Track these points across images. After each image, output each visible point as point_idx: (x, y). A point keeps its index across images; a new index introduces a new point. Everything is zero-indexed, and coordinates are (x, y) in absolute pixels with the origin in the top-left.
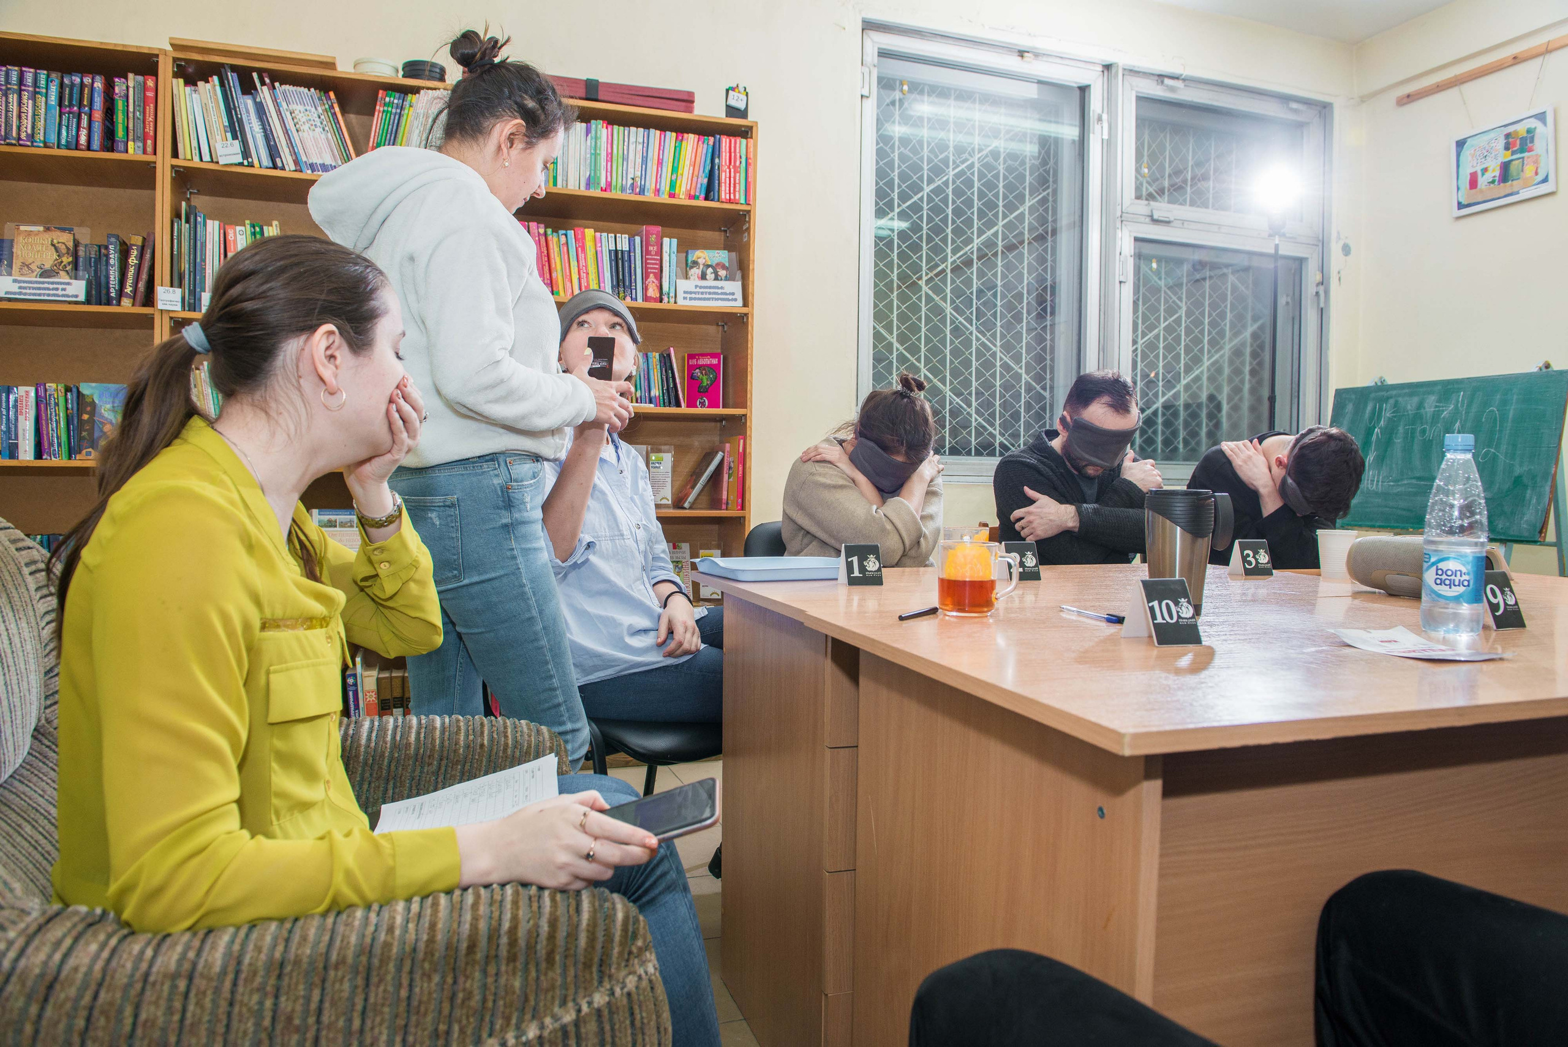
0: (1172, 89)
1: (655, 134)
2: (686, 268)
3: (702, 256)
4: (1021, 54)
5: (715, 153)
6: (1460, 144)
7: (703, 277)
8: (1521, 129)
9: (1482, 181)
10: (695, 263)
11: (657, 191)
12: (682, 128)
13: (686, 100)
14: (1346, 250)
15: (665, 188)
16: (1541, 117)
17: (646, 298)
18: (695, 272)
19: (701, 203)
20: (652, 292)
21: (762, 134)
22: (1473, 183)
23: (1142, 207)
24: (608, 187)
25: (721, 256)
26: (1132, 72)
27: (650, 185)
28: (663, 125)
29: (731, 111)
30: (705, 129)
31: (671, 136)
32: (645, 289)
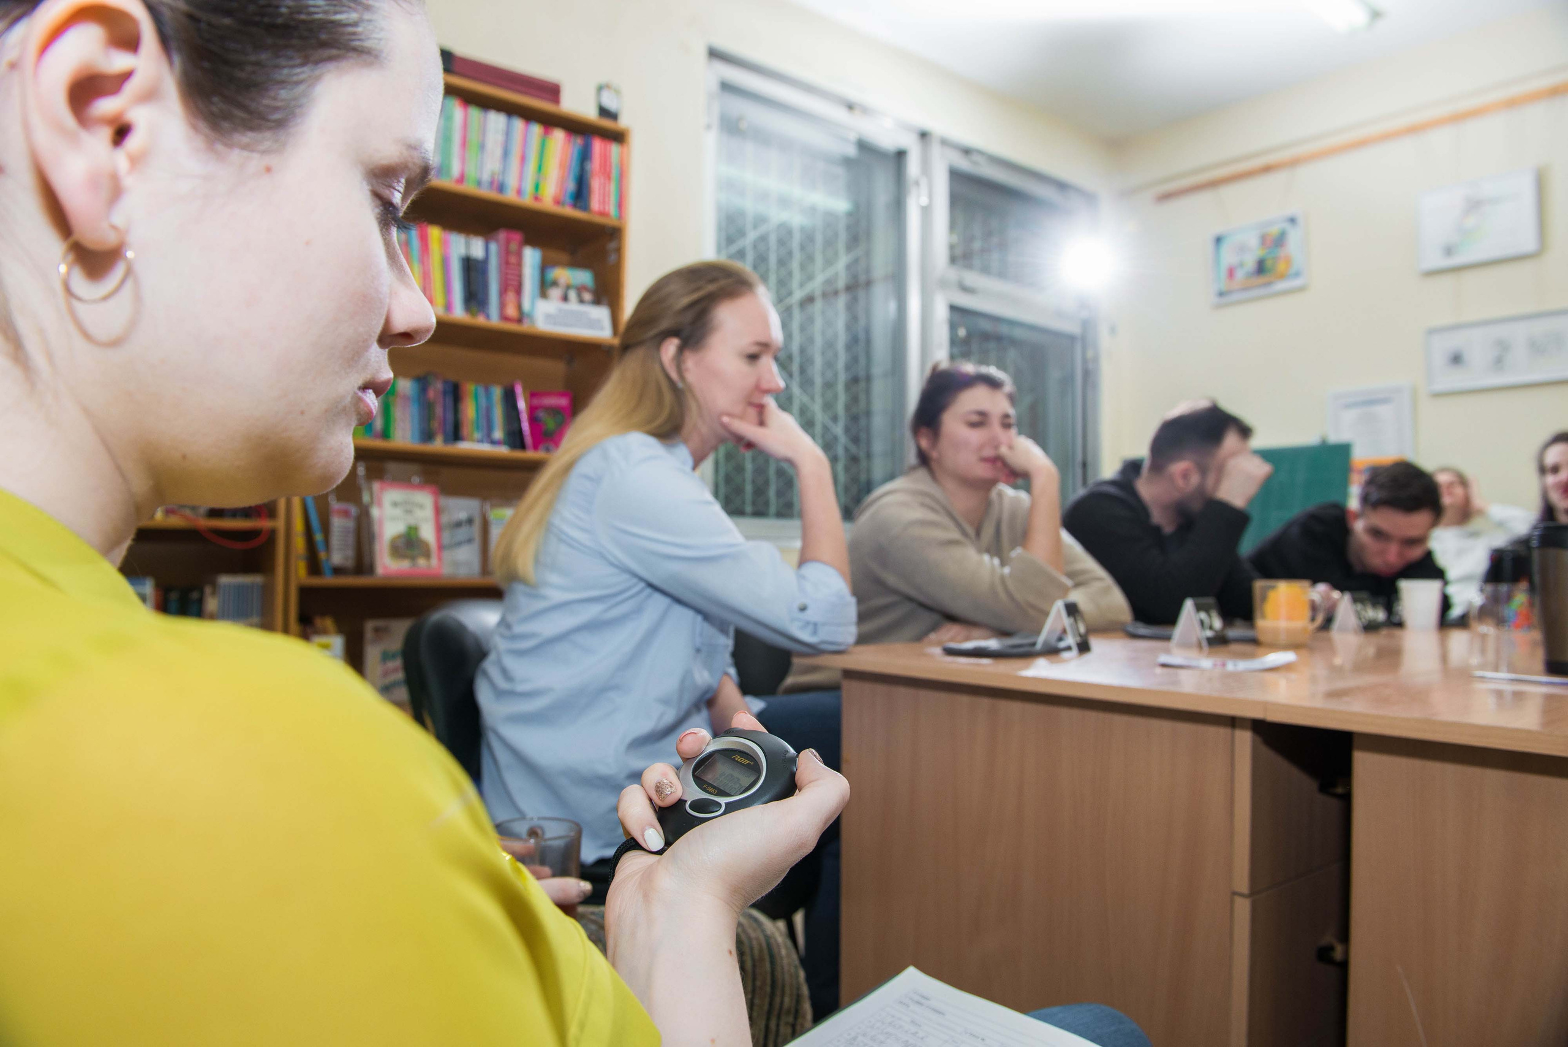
0: (975, 163)
1: (518, 124)
2: (544, 287)
3: (564, 275)
4: (850, 107)
5: (585, 156)
6: (1218, 240)
7: (565, 298)
8: (1274, 230)
9: (1240, 274)
10: (555, 283)
11: (519, 192)
12: (550, 121)
13: (552, 91)
14: (1113, 330)
15: (528, 188)
16: (1292, 220)
17: (504, 318)
18: (555, 293)
19: (568, 211)
20: (511, 311)
21: (637, 141)
22: (1231, 273)
23: (953, 274)
24: (461, 179)
25: (584, 277)
26: (945, 142)
27: (512, 182)
28: (529, 115)
29: (604, 112)
30: (575, 127)
31: (536, 129)
32: (502, 306)
